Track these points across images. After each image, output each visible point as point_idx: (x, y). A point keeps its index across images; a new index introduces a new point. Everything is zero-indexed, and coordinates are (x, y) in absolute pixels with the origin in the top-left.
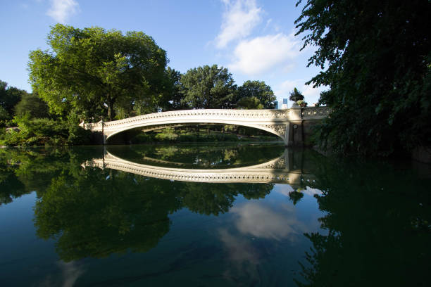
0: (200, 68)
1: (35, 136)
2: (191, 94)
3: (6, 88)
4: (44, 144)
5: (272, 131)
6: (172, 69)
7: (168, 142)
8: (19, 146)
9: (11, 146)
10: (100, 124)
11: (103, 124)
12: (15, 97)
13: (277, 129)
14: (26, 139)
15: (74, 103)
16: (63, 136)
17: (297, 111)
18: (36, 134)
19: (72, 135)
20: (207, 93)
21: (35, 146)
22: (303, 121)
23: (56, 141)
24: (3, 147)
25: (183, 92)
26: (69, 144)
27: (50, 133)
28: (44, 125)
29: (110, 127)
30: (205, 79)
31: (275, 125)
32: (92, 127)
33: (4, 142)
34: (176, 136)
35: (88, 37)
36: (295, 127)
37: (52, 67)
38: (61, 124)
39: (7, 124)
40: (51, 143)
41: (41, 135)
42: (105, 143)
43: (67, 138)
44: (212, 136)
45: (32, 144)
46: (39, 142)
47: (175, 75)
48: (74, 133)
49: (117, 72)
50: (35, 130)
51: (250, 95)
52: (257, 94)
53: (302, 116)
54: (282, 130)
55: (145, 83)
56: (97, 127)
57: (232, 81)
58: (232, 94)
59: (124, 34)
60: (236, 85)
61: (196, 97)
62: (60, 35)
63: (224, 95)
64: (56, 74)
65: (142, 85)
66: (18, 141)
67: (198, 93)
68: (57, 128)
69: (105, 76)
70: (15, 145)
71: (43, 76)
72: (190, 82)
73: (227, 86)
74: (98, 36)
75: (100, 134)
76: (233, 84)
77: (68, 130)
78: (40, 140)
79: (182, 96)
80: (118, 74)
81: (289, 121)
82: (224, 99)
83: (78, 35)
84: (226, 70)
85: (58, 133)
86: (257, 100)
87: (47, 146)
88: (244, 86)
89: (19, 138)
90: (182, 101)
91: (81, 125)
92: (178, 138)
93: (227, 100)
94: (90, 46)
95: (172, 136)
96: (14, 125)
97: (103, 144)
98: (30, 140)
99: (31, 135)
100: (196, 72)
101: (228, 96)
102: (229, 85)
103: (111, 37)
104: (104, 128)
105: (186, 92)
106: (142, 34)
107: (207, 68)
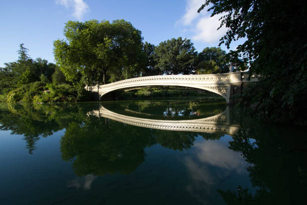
0: (168, 41)
1: (58, 96)
2: (162, 61)
3: (47, 64)
4: (63, 101)
5: (216, 91)
6: (148, 43)
7: (144, 98)
8: (49, 103)
9: (45, 102)
10: (96, 86)
11: (98, 87)
12: (52, 69)
13: (220, 90)
14: (53, 98)
15: (83, 72)
16: (75, 96)
17: (237, 75)
18: (59, 94)
19: (79, 95)
20: (174, 59)
21: (58, 103)
22: (243, 83)
23: (70, 99)
24: (41, 103)
25: (156, 60)
26: (78, 101)
27: (66, 93)
28: (64, 88)
29: (103, 89)
30: (172, 49)
31: (218, 87)
32: (92, 89)
33: (41, 100)
34: (149, 93)
35: (87, 27)
36: (235, 88)
37: (66, 50)
38: (73, 87)
39: (44, 88)
40: (67, 100)
41: (61, 95)
42: (100, 99)
43: (76, 97)
44: (177, 92)
45: (57, 101)
46: (60, 100)
47: (150, 47)
48: (81, 94)
49: (106, 50)
50: (58, 92)
51: (208, 59)
52: (214, 58)
53: (242, 79)
54: (224, 91)
55: (125, 57)
56: (95, 89)
57: (194, 49)
58: (193, 60)
59: (111, 23)
60: (197, 52)
61: (166, 63)
62: (70, 28)
63: (187, 60)
64: (68, 55)
65: (123, 59)
66: (49, 100)
67: (167, 60)
68: (70, 90)
69: (99, 54)
70: (47, 102)
71: (61, 57)
72: (161, 52)
73: (190, 53)
74: (93, 26)
75: (97, 94)
76: (194, 52)
77: (77, 91)
78: (61, 98)
79: (156, 63)
80: (106, 52)
81: (231, 84)
82: (187, 63)
83: (81, 27)
84: (189, 41)
85: (71, 94)
86: (213, 63)
87: (65, 102)
88: (204, 52)
89: (49, 98)
90: (156, 66)
91: (86, 88)
92: (151, 94)
93: (189, 64)
94: (88, 34)
95: (147, 93)
96: (47, 89)
97: (99, 101)
98: (55, 99)
99: (56, 95)
100: (166, 44)
101: (190, 61)
102: (191, 52)
103: (102, 26)
104: (99, 90)
105: (159, 60)
106: (123, 21)
107: (174, 41)
